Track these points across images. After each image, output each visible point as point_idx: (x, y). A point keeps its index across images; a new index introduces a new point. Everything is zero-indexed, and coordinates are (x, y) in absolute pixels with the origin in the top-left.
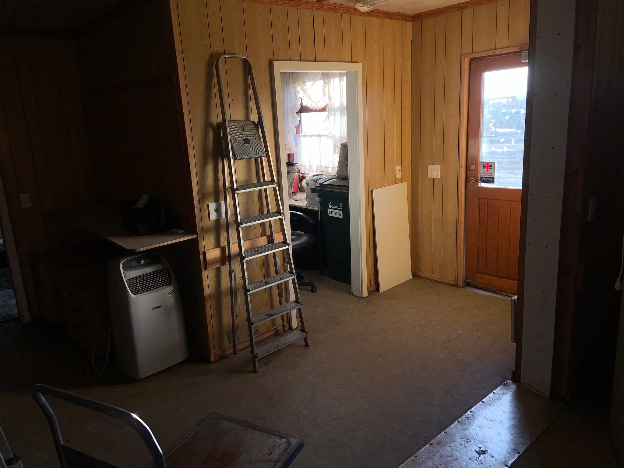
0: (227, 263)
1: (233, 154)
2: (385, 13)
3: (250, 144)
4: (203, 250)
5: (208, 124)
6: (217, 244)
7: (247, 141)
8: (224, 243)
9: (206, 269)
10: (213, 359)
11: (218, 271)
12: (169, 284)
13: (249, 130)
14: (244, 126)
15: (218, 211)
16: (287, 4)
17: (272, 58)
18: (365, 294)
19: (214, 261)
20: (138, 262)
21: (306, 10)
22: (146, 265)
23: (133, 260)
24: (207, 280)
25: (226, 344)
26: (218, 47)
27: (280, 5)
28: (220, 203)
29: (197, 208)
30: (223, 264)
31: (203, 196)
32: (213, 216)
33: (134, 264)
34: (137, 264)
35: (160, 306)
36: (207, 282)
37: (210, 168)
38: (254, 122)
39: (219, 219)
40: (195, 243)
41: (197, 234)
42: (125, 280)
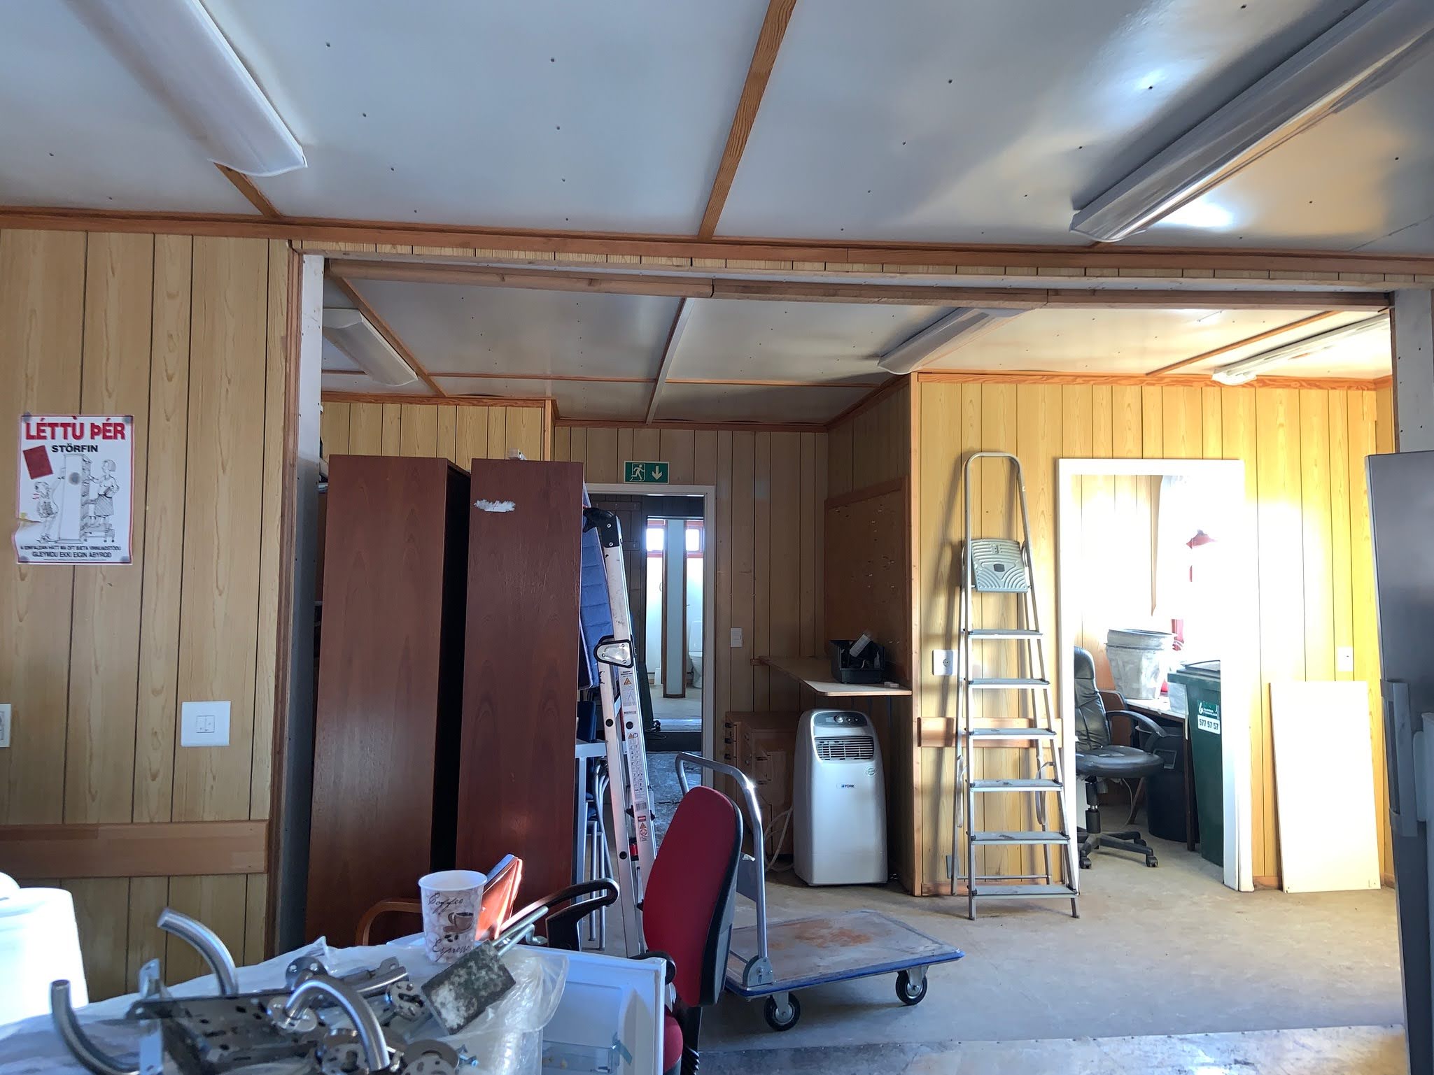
0: (954, 745)
1: (974, 582)
2: (1304, 380)
3: (1004, 572)
4: (919, 716)
5: (944, 542)
6: (943, 712)
7: (999, 568)
8: (951, 713)
9: (919, 745)
10: (917, 892)
11: (940, 752)
12: (870, 757)
13: (1007, 554)
14: (999, 547)
15: (947, 663)
16: (1092, 383)
17: (1058, 454)
18: (1247, 885)
19: (933, 737)
20: (835, 719)
21: (1128, 387)
22: (844, 725)
23: (828, 715)
24: (920, 761)
25: (943, 876)
26: (971, 442)
27: (1079, 384)
28: (952, 652)
29: (916, 653)
30: (948, 743)
31: (927, 638)
32: (940, 670)
33: (830, 720)
34: (834, 721)
35: (853, 786)
36: (920, 765)
37: (942, 601)
38: (1018, 543)
39: (948, 676)
40: (907, 702)
41: (911, 689)
42: (813, 737)
